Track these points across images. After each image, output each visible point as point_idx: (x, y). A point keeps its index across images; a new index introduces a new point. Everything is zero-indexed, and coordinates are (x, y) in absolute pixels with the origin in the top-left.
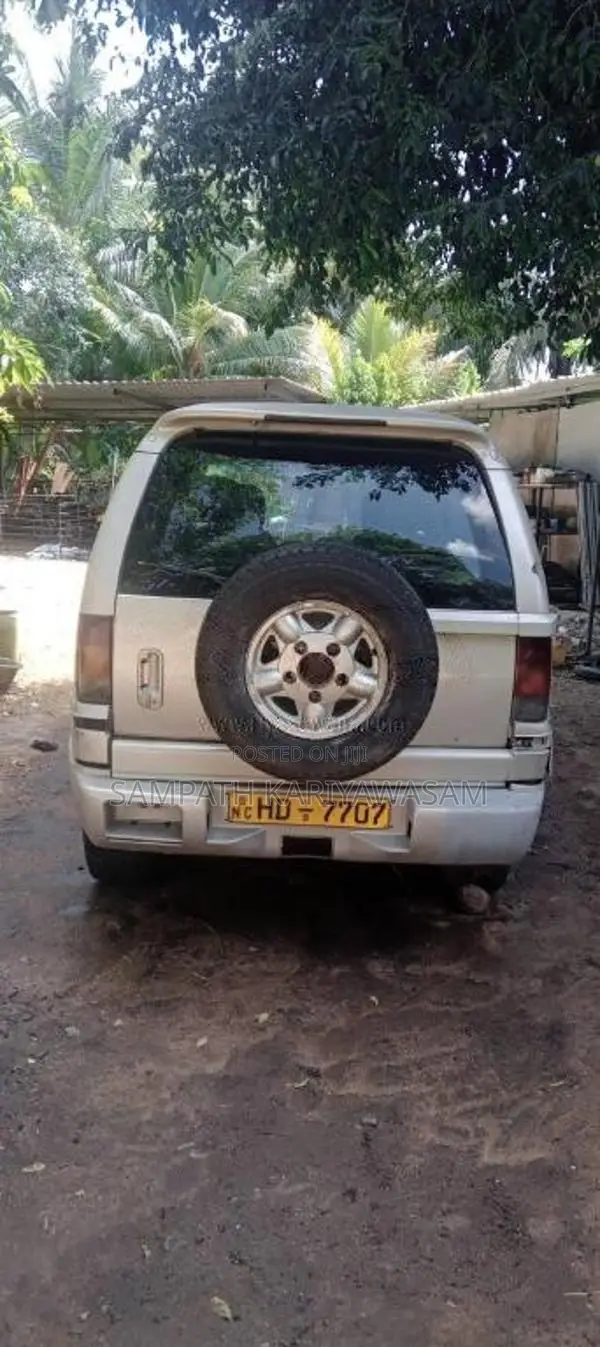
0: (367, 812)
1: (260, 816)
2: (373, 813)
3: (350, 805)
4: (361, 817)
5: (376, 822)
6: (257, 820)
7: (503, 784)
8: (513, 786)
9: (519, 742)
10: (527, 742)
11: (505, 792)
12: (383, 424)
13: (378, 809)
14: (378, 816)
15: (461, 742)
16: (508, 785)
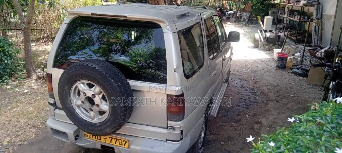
0: (122, 142)
1: (93, 138)
2: (124, 143)
3: (117, 139)
4: (121, 144)
5: (125, 145)
6: (92, 139)
7: (165, 140)
8: (168, 141)
9: (171, 128)
10: (173, 128)
11: (166, 143)
12: (126, 17)
13: (125, 142)
14: (125, 144)
15: (151, 124)
16: (167, 140)
